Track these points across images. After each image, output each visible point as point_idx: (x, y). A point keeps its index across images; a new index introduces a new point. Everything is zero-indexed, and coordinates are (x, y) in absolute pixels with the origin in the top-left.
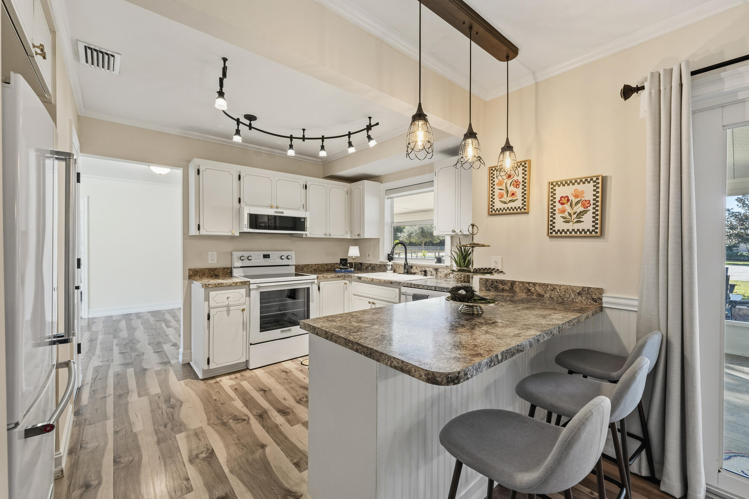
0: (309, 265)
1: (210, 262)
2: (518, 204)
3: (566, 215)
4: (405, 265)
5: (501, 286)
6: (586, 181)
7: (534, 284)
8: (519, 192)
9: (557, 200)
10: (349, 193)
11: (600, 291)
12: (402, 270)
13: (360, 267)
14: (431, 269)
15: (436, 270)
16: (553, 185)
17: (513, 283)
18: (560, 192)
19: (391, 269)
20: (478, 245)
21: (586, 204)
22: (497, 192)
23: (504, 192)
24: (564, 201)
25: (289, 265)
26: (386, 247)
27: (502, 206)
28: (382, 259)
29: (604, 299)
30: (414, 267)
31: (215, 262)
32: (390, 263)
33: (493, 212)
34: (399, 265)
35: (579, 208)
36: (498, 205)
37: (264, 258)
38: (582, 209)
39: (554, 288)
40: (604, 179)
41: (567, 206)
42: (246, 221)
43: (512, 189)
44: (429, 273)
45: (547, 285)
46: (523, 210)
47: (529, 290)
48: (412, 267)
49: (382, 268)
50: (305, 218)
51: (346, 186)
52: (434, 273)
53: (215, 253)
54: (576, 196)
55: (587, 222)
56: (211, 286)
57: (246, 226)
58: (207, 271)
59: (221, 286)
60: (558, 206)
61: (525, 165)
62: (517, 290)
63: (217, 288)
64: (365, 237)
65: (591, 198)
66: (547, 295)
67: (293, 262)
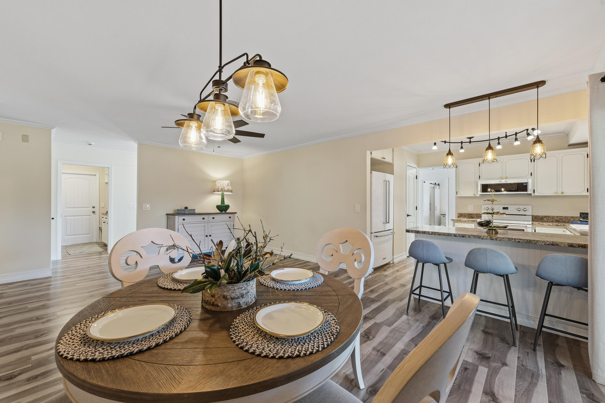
0: (549, 216)
1: (469, 210)
25: (526, 215)
31: (472, 210)
37: (503, 209)
42: (480, 188)
50: (527, 183)
53: (472, 206)
56: (455, 220)
57: (480, 191)
58: (467, 215)
59: (460, 221)
63: (458, 222)
67: (529, 213)
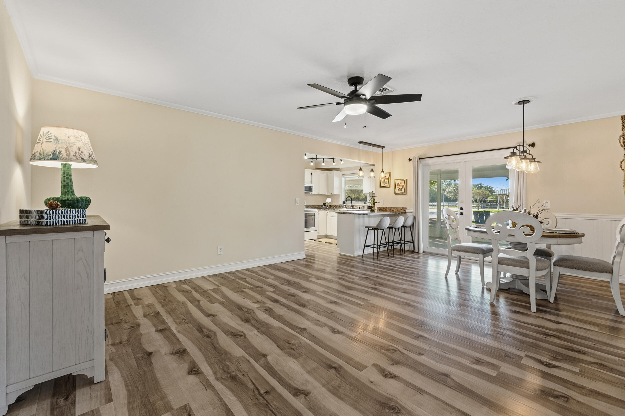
2: (387, 185)
3: (399, 188)
4: (351, 205)
5: (383, 209)
6: (403, 180)
7: (391, 208)
8: (388, 181)
9: (397, 184)
10: (327, 175)
11: (406, 208)
12: (350, 207)
13: (330, 207)
14: (362, 207)
15: (364, 207)
16: (396, 180)
17: (386, 208)
18: (398, 182)
19: (345, 207)
20: (376, 202)
21: (403, 186)
22: (382, 181)
23: (384, 181)
24: (398, 185)
26: (343, 198)
27: (384, 185)
28: (341, 203)
29: (407, 210)
30: (355, 206)
32: (344, 205)
33: (381, 187)
34: (348, 206)
35: (401, 187)
36: (382, 185)
38: (402, 187)
39: (396, 208)
40: (406, 180)
41: (399, 186)
43: (386, 180)
44: (361, 208)
45: (394, 208)
46: (389, 187)
47: (390, 209)
48: (354, 206)
49: (341, 207)
51: (325, 172)
52: (363, 208)
54: (401, 184)
55: (403, 191)
60: (397, 186)
61: (389, 174)
62: (387, 210)
64: (334, 194)
65: (404, 184)
66: (394, 210)
